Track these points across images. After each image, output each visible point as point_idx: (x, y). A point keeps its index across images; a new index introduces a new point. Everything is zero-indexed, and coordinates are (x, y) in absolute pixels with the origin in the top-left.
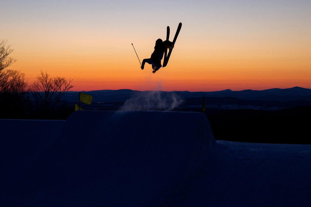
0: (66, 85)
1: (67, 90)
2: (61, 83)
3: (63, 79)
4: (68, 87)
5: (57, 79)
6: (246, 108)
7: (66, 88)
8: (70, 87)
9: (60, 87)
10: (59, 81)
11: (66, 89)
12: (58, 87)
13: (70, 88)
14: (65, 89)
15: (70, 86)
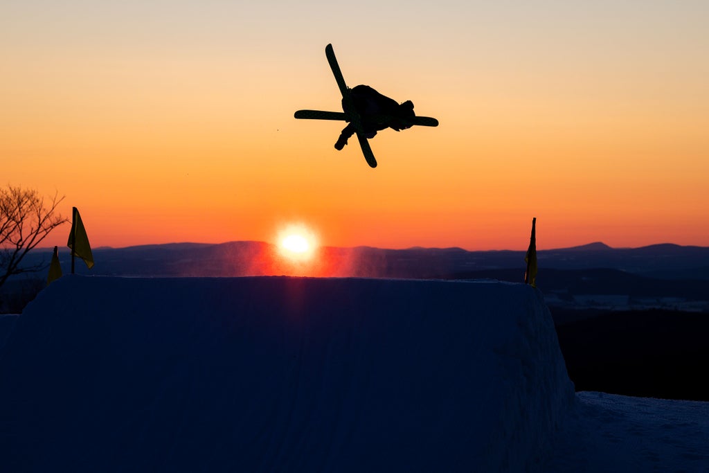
0: (39, 218)
1: (44, 233)
2: (25, 207)
3: (29, 196)
4: (48, 223)
5: (10, 194)
6: (657, 307)
7: (40, 225)
8: (55, 222)
9: (18, 223)
10: (16, 201)
11: (41, 229)
12: (13, 222)
13: (55, 225)
14: (35, 229)
15: (53, 219)
